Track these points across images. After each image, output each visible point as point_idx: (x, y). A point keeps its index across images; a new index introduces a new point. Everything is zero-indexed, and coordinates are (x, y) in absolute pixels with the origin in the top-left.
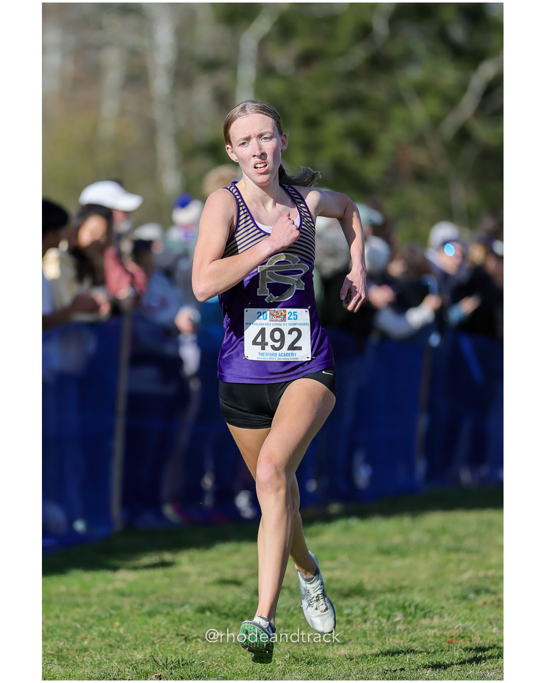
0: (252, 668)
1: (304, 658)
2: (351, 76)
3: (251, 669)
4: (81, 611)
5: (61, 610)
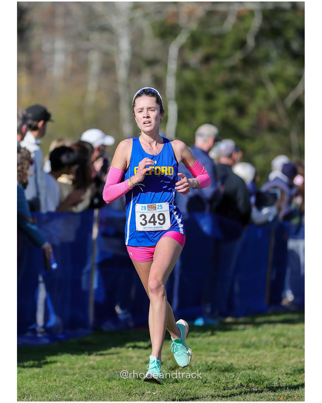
2: (233, 69)
4: (69, 377)
5: (57, 377)
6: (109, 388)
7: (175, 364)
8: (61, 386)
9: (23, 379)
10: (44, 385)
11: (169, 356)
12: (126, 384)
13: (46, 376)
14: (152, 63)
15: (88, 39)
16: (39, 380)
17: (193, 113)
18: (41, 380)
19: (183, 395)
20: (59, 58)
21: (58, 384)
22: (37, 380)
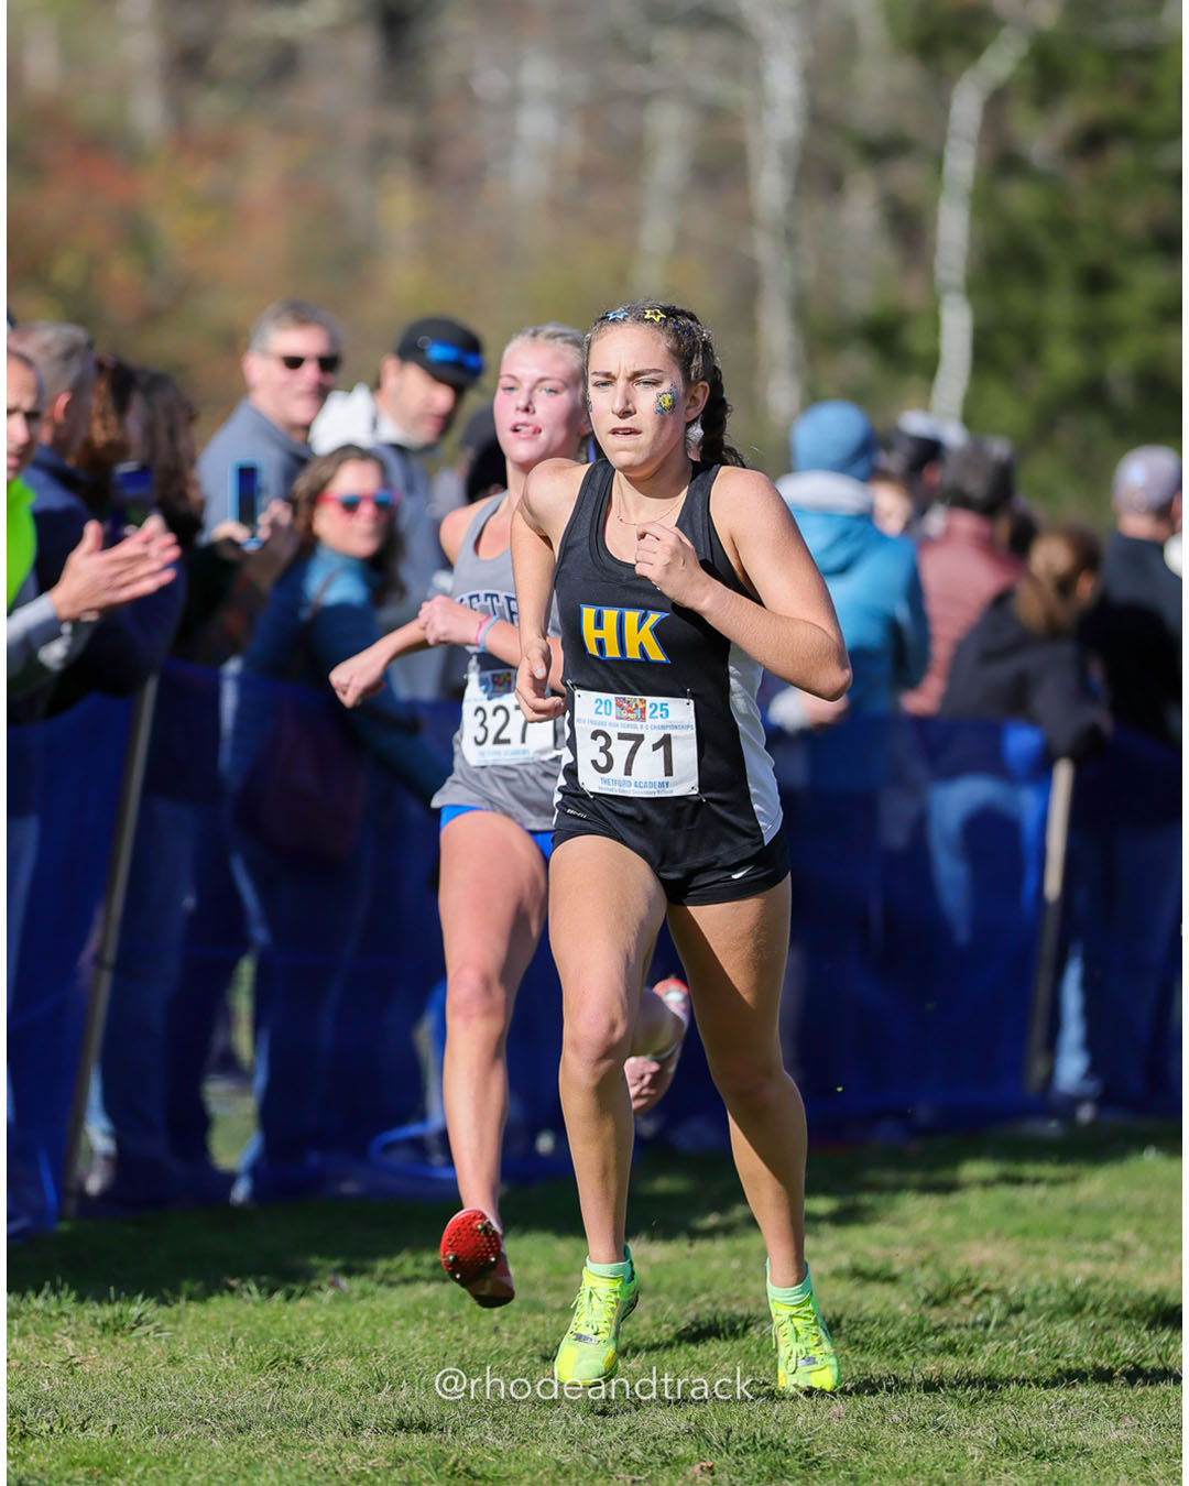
0: (915, 1461)
1: (1029, 1445)
3: (912, 1463)
4: (548, 1321)
5: (504, 1318)
6: (696, 1367)
7: (946, 1285)
8: (518, 1352)
9: (377, 1320)
10: (456, 1344)
11: (924, 1253)
12: (758, 1351)
13: (463, 1312)
14: (881, 150)
15: (646, 58)
16: (437, 1326)
17: (1031, 341)
18: (442, 1327)
19: (976, 1400)
20: (537, 125)
21: (505, 1345)
22: (429, 1326)
